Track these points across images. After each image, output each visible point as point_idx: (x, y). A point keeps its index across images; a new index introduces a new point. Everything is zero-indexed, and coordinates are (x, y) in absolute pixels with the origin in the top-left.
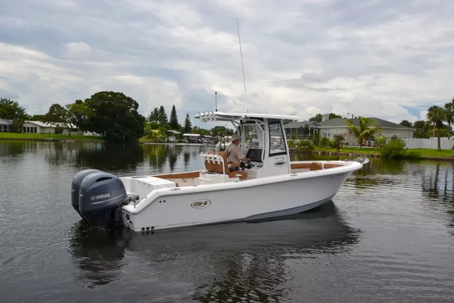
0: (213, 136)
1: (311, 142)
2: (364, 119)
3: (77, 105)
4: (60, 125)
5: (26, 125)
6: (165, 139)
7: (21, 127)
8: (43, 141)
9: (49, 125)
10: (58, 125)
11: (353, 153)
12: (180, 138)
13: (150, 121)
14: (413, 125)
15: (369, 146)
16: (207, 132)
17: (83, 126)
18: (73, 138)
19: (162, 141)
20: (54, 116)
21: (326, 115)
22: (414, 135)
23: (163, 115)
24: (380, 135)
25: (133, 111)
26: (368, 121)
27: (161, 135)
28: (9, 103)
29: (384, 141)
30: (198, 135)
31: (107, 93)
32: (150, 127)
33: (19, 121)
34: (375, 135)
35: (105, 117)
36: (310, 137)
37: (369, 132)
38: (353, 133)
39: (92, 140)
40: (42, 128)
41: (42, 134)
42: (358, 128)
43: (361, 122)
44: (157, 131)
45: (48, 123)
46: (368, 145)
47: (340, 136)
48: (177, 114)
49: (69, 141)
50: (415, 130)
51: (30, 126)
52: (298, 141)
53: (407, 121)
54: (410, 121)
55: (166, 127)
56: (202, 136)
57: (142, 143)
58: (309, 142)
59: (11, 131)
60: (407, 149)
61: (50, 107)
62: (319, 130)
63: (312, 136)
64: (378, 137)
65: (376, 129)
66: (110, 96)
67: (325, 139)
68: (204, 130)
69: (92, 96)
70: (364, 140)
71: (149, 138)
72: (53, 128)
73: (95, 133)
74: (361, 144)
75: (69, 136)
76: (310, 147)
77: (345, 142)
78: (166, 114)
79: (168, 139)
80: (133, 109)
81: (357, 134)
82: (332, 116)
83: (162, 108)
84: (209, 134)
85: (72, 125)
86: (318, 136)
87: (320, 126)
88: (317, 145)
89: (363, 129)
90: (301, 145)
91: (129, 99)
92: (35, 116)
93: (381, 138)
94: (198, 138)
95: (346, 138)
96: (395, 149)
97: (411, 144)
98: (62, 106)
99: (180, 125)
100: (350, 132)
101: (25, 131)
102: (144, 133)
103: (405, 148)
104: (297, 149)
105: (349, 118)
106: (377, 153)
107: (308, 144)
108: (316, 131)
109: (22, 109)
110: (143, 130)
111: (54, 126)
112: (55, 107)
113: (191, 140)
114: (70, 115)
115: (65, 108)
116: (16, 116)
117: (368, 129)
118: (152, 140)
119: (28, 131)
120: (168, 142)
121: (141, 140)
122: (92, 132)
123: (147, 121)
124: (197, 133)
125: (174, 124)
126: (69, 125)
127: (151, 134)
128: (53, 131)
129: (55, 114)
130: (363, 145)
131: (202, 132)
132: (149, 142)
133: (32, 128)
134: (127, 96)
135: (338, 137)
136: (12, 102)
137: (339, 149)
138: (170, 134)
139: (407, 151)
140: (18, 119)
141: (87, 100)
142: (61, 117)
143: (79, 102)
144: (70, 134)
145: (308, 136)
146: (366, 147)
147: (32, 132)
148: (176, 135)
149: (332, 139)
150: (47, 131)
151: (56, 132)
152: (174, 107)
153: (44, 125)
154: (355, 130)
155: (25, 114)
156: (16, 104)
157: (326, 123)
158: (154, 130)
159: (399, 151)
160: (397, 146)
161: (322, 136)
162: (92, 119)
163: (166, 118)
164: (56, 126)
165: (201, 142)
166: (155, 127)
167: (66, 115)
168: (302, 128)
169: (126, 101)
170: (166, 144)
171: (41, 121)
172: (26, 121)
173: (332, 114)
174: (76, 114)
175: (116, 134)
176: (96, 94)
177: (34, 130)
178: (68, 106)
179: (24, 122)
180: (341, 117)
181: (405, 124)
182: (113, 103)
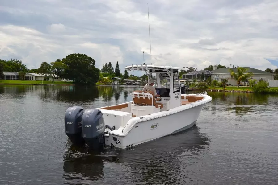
0: (142, 80)
1: (206, 84)
2: (241, 68)
3: (57, 63)
4: (47, 75)
5: (27, 76)
6: (112, 83)
7: (24, 77)
8: (37, 85)
9: (40, 75)
10: (46, 75)
11: (233, 90)
12: (121, 82)
13: (102, 72)
14: (274, 71)
15: (245, 85)
16: (139, 78)
17: (61, 75)
18: (55, 83)
19: (110, 84)
20: (44, 70)
21: (216, 66)
22: (275, 78)
23: (111, 68)
24: (252, 78)
25: (91, 66)
26: (243, 69)
27: (109, 81)
28: (16, 62)
29: (255, 82)
30: (133, 80)
31: (76, 55)
32: (103, 75)
33: (23, 73)
34: (248, 78)
35: (74, 70)
36: (206, 80)
37: (244, 77)
38: (234, 77)
39: (67, 84)
40: (36, 77)
41: (36, 81)
42: (237, 74)
43: (239, 70)
44: (107, 78)
45: (40, 74)
46: (243, 85)
47: (225, 79)
48: (119, 67)
49: (53, 85)
50: (275, 74)
51: (29, 76)
52: (197, 83)
53: (270, 69)
54: (272, 69)
55: (112, 75)
56: (135, 81)
57: (97, 86)
58: (204, 84)
59: (18, 80)
60: (270, 87)
61: (41, 64)
62: (211, 75)
63: (207, 80)
64: (250, 80)
65: (249, 74)
66: (78, 56)
67: (215, 82)
68: (136, 77)
69: (67, 57)
70: (241, 82)
71: (102, 82)
72: (43, 77)
73: (68, 80)
74: (239, 84)
75: (53, 82)
76: (205, 87)
77: (229, 83)
78: (112, 67)
79: (114, 83)
80: (92, 64)
81: (236, 78)
82: (220, 67)
83: (110, 63)
84: (140, 80)
85: (55, 75)
86: (210, 80)
87: (212, 73)
88: (210, 86)
89: (240, 75)
90: (199, 86)
91: (90, 58)
92: (32, 70)
93: (252, 80)
94: (133, 82)
95: (229, 80)
96: (262, 87)
97: (273, 84)
98: (48, 63)
99: (121, 74)
100: (231, 77)
101: (26, 79)
102: (99, 79)
103: (268, 87)
104: (197, 88)
105: (231, 68)
106: (250, 90)
107: (204, 85)
108: (209, 76)
109: (24, 65)
110: (98, 78)
111: (43, 76)
112: (44, 64)
113: (128, 84)
114: (53, 69)
115: (50, 65)
116: (21, 70)
117: (244, 74)
118: (104, 83)
119: (28, 79)
120: (114, 85)
121: (97, 84)
122: (67, 79)
123: (101, 72)
124: (132, 79)
125: (118, 74)
126: (53, 75)
127: (104, 79)
128: (43, 79)
129: (44, 68)
130: (240, 85)
131: (136, 78)
132: (102, 85)
133: (30, 77)
134: (88, 56)
135: (223, 80)
136: (18, 61)
137: (224, 88)
138: (115, 80)
139: (270, 89)
140: (22, 72)
141: (63, 59)
142: (48, 70)
143: (58, 61)
144: (53, 80)
145: (204, 80)
146: (242, 86)
147: (30, 79)
148: (119, 80)
149: (219, 81)
150: (40, 79)
151: (45, 80)
152: (117, 63)
153: (38, 75)
154: (235, 76)
155: (26, 68)
156: (20, 63)
157: (215, 71)
158: (105, 78)
159: (264, 89)
160: (263, 86)
161: (213, 79)
162: (67, 71)
163: (112, 69)
164: (44, 76)
165: (135, 85)
166: (106, 75)
167: (51, 69)
168: (200, 75)
169: (88, 60)
170: (113, 86)
171: (36, 73)
172: (27, 73)
173: (219, 65)
174: (57, 68)
175: (81, 80)
176: (69, 56)
177: (31, 78)
178: (52, 63)
179: (25, 74)
180: (226, 67)
181: (269, 71)
182: (79, 61)
